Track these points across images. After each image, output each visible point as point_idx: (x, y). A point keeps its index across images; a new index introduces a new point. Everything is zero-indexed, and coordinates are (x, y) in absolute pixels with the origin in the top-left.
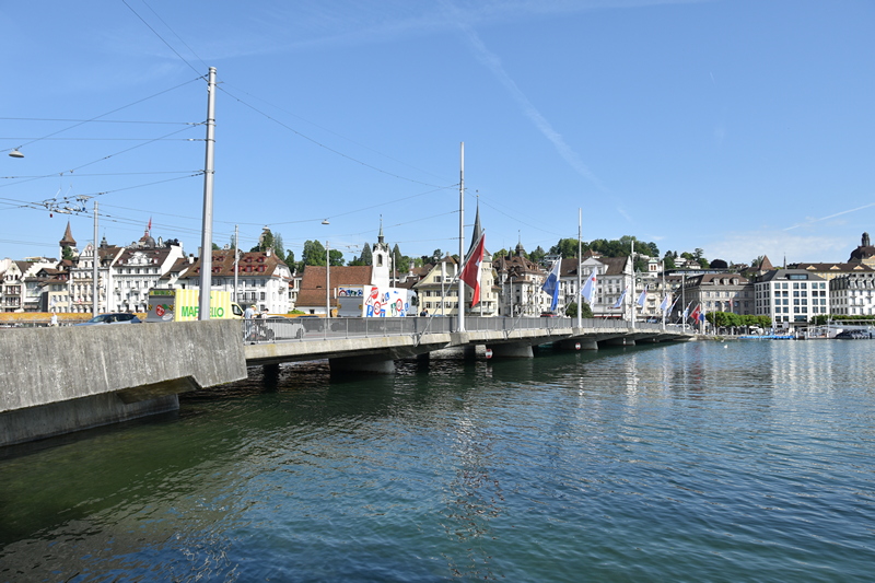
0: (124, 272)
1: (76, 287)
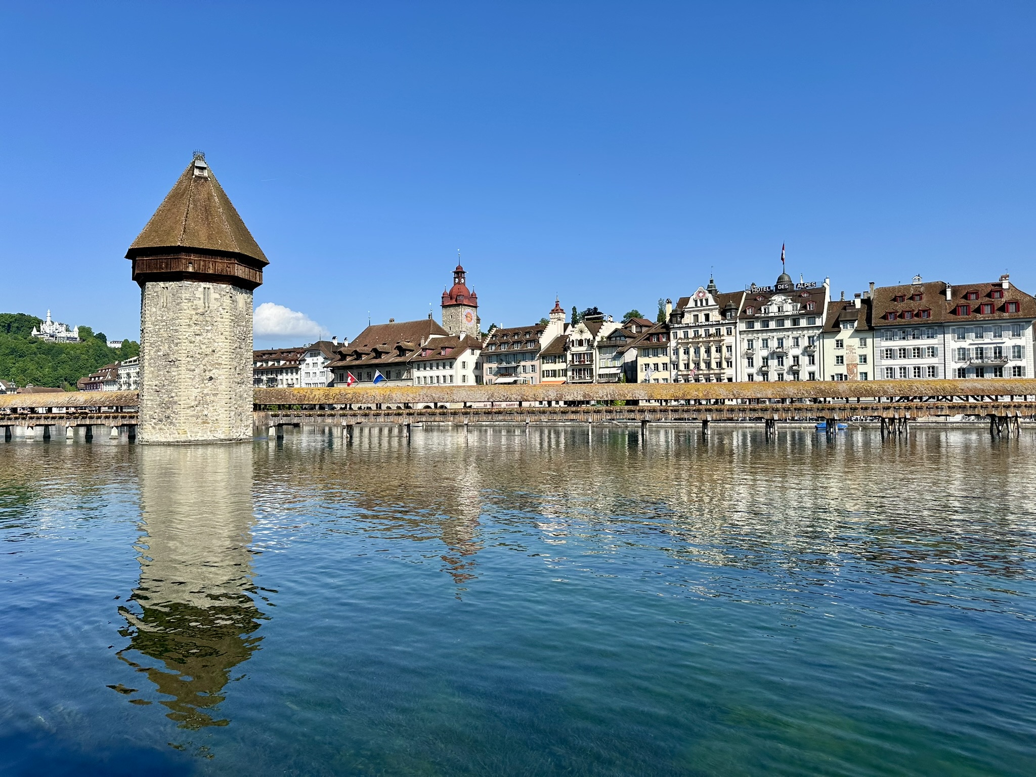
0: (758, 326)
1: (681, 351)
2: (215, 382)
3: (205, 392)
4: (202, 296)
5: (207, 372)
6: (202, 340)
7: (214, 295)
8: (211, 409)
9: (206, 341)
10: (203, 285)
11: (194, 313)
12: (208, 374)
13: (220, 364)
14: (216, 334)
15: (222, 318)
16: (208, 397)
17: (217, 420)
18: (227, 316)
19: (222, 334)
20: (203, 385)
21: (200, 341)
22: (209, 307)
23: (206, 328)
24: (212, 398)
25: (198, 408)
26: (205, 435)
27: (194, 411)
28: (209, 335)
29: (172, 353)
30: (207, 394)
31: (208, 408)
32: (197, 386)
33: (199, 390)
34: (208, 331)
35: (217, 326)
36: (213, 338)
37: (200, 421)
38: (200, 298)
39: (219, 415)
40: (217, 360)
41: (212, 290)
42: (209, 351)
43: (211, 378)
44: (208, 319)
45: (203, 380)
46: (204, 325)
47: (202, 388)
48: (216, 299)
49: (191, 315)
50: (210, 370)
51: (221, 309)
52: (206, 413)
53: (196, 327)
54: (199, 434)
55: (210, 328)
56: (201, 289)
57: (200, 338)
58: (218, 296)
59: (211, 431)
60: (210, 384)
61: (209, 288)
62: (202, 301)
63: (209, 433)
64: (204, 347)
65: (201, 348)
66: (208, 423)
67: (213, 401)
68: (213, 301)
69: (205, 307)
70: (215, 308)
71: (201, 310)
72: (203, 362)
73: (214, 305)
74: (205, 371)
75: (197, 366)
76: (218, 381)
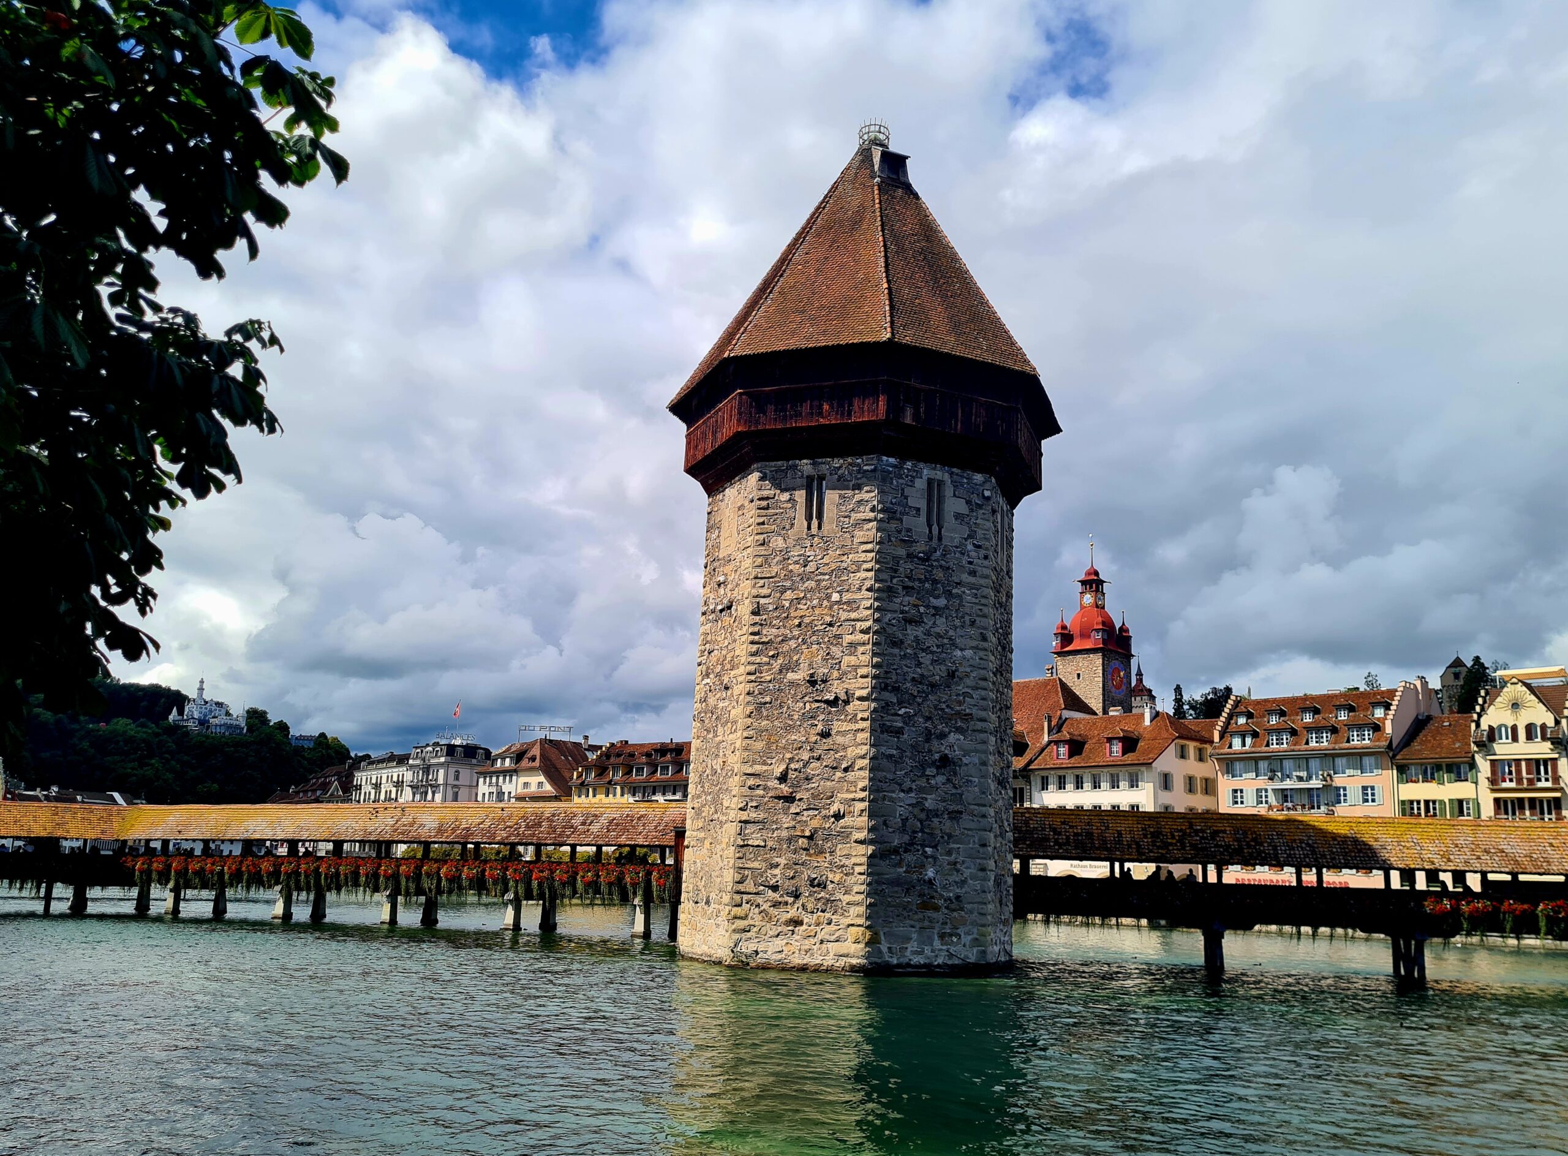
2: (955, 774)
3: (929, 804)
4: (923, 504)
5: (935, 742)
6: (921, 636)
7: (954, 505)
8: (944, 859)
9: (931, 642)
10: (927, 472)
11: (902, 552)
12: (940, 748)
13: (967, 718)
14: (957, 622)
15: (973, 573)
16: (935, 820)
17: (958, 898)
19: (973, 623)
20: (922, 782)
21: (917, 639)
22: (940, 539)
23: (934, 602)
24: (947, 826)
25: (909, 858)
26: (927, 950)
27: (899, 864)
28: (941, 622)
29: (835, 674)
30: (936, 814)
31: (935, 858)
32: (908, 783)
33: (912, 797)
34: (936, 611)
35: (959, 597)
36: (951, 633)
37: (913, 899)
38: (918, 510)
39: (964, 882)
40: (960, 703)
41: (949, 491)
42: (938, 673)
43: (945, 762)
44: (939, 574)
45: (923, 766)
46: (927, 592)
47: (921, 790)
48: (958, 516)
49: (896, 559)
50: (943, 736)
51: (970, 547)
52: (930, 873)
53: (907, 598)
54: (913, 946)
55: (942, 602)
56: (921, 484)
57: (919, 631)
58: (961, 507)
59: (942, 936)
60: (941, 779)
61: (941, 483)
62: (923, 519)
63: (937, 943)
64: (926, 659)
65: (919, 664)
66: (936, 909)
67: (950, 836)
68: (949, 520)
69: (931, 538)
70: (956, 542)
71: (920, 548)
73: (953, 533)
74: (928, 736)
75: (908, 719)
76: (962, 771)
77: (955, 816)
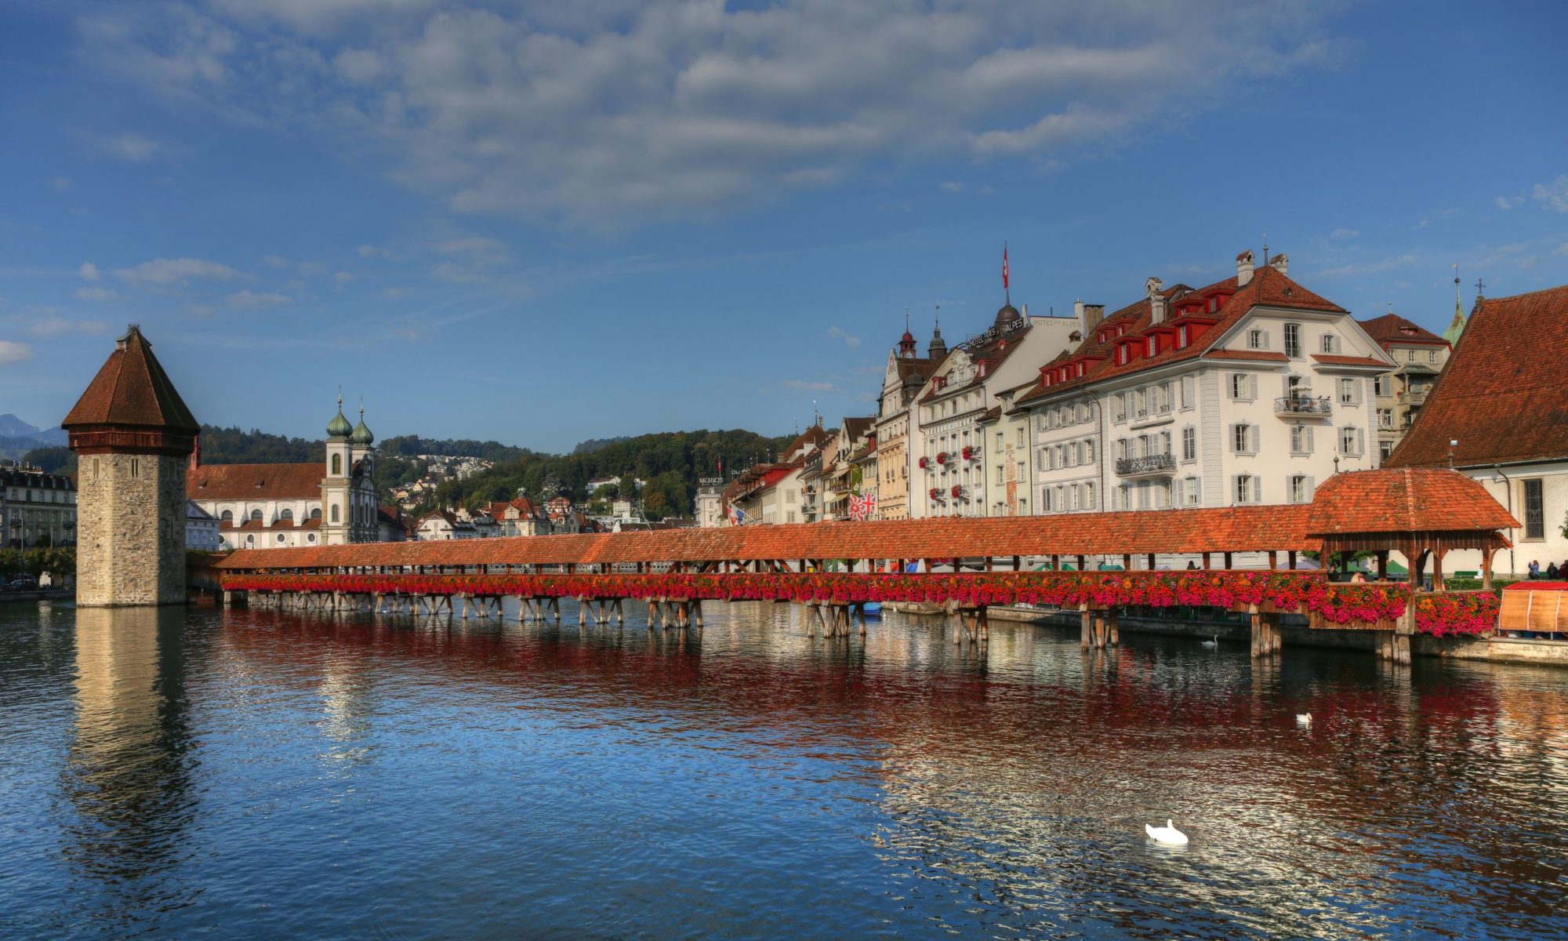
0: (938, 413)
3: (95, 558)
4: (92, 468)
7: (102, 466)
8: (99, 574)
9: (95, 510)
10: (94, 457)
11: (86, 484)
12: (97, 542)
13: (105, 532)
14: (103, 503)
15: (107, 487)
16: (95, 564)
17: (102, 585)
18: (110, 484)
19: (107, 502)
20: (92, 553)
21: (91, 510)
22: (97, 477)
23: (95, 498)
24: (99, 565)
26: (93, 600)
27: (86, 577)
28: (98, 503)
31: (95, 574)
32: (88, 553)
33: (89, 557)
34: (97, 500)
35: (103, 495)
36: (100, 506)
37: (91, 586)
38: (91, 470)
39: (104, 581)
40: (103, 528)
41: (100, 461)
42: (96, 519)
43: (98, 546)
44: (97, 489)
45: (92, 547)
46: (93, 495)
47: (91, 555)
48: (103, 469)
49: (85, 486)
56: (92, 461)
57: (90, 507)
64: (93, 515)
67: (100, 568)
68: (100, 471)
69: (94, 478)
70: (103, 477)
71: (91, 482)
72: (94, 530)
73: (101, 475)
74: (94, 539)
75: (88, 534)
76: (104, 549)
77: (101, 561)
